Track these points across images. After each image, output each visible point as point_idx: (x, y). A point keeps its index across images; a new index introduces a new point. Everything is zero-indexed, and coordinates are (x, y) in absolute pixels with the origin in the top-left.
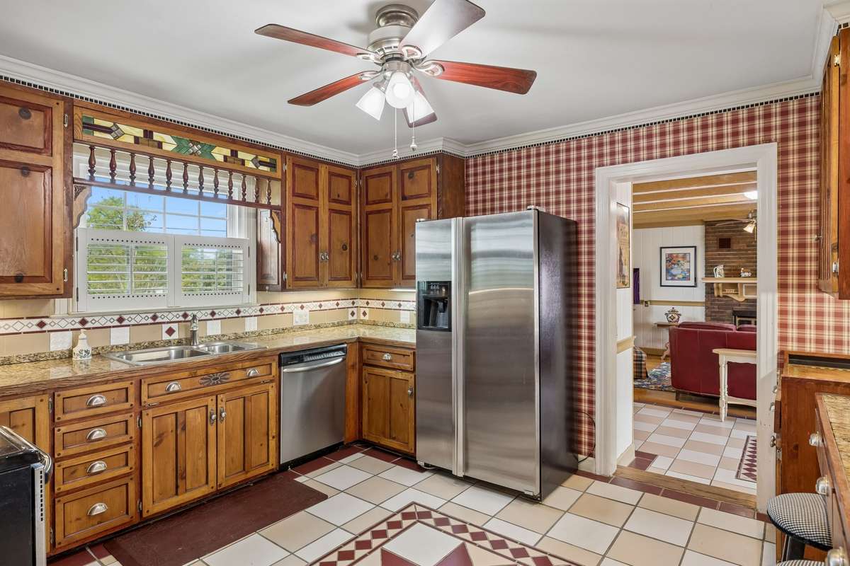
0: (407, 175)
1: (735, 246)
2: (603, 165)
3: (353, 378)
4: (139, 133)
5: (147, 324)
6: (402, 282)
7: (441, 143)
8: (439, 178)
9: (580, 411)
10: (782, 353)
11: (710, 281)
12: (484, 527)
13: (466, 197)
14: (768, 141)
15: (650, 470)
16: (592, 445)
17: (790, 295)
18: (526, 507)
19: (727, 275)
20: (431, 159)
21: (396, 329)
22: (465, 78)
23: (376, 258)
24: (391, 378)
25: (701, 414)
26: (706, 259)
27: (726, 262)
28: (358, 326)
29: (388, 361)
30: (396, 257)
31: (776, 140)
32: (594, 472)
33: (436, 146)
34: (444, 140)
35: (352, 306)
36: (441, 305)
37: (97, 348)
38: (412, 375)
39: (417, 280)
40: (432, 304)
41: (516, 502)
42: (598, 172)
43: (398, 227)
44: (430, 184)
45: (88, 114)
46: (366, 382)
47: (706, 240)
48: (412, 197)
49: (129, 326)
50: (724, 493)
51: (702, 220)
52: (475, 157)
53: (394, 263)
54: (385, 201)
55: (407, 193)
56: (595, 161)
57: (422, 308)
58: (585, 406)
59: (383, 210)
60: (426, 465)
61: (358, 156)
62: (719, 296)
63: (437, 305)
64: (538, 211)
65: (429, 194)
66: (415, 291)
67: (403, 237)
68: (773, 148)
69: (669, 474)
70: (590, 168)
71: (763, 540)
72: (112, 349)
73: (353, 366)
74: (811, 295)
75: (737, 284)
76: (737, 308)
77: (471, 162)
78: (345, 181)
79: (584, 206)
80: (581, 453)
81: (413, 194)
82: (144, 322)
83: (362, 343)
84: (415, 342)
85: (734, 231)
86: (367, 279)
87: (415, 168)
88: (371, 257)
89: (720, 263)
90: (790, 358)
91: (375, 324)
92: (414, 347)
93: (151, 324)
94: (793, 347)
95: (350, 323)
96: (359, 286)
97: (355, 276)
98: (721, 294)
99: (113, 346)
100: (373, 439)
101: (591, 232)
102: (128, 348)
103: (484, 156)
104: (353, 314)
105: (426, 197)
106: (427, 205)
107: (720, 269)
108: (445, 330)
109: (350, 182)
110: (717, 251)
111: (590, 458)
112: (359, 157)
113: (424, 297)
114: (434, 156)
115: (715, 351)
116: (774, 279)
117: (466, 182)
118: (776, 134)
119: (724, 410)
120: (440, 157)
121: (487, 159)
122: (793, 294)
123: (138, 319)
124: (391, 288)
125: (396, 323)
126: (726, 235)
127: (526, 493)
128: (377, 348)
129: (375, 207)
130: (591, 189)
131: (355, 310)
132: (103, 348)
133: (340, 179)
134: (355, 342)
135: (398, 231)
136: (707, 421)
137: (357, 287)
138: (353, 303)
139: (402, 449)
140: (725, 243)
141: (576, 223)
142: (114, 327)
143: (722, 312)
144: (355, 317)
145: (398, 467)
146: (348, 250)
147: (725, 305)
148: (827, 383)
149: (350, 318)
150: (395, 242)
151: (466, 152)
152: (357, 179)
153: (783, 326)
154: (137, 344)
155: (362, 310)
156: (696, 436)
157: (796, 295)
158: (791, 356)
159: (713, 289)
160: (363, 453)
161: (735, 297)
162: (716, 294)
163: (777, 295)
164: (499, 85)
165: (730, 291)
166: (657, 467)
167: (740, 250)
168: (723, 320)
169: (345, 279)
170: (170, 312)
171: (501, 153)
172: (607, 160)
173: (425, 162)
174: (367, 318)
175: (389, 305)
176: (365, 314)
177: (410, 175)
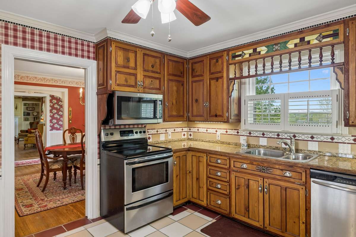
4: (251, 51)
5: (275, 138)
37: (254, 145)
45: (233, 52)
49: (266, 137)
72: (260, 146)
82: (273, 136)
93: (276, 138)
99: (260, 145)
102: (266, 148)
123: (271, 135)
132: (256, 145)
142: (261, 137)
154: (270, 146)
170: (286, 133)
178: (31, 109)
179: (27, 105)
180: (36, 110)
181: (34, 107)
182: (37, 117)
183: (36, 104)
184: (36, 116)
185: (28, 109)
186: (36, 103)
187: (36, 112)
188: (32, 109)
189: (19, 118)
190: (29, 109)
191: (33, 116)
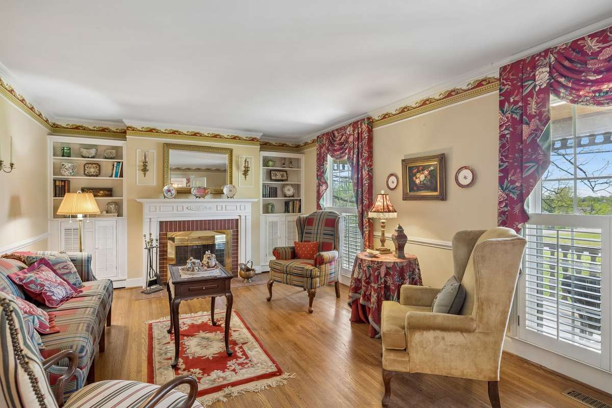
178: (279, 177)
179: (271, 163)
180: (292, 180)
181: (286, 171)
182: (293, 201)
183: (291, 161)
184: (293, 196)
185: (273, 178)
186: (290, 159)
187: (292, 185)
188: (282, 176)
189: (253, 203)
190: (276, 175)
191: (286, 196)
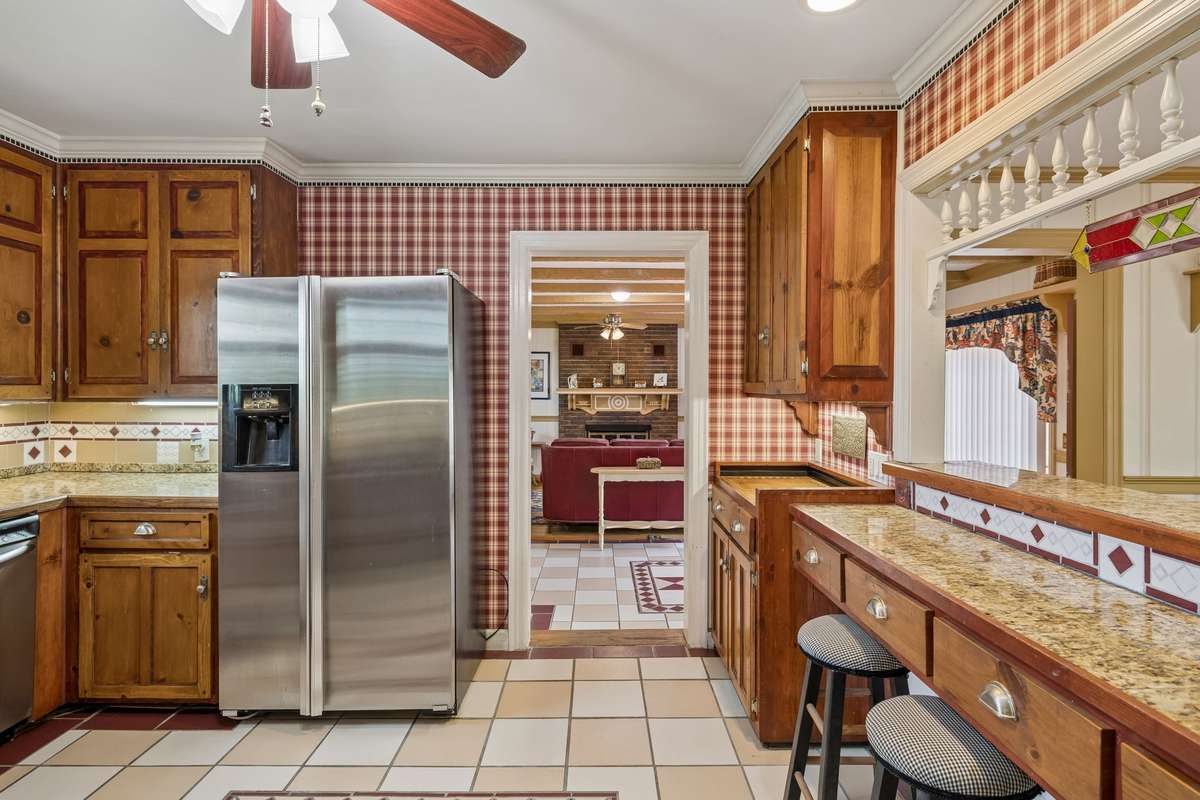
0: (183, 193)
1: (587, 354)
2: (519, 229)
3: (52, 583)
6: (172, 388)
7: (262, 148)
8: (255, 208)
9: (487, 568)
10: (713, 465)
11: (564, 392)
12: (382, 789)
13: (299, 250)
14: (700, 228)
15: (553, 627)
16: (503, 613)
17: (719, 401)
18: (435, 731)
19: (580, 386)
20: (239, 173)
21: (146, 476)
22: (409, 15)
23: (105, 342)
24: (154, 568)
25: (578, 546)
26: (560, 367)
27: (580, 371)
28: (49, 476)
29: (147, 537)
30: (156, 342)
31: (707, 229)
32: (506, 649)
33: (252, 151)
34: (267, 143)
35: (32, 436)
36: (271, 427)
38: (208, 557)
39: (221, 382)
40: (253, 425)
41: (419, 728)
42: (513, 237)
43: (163, 286)
44: (236, 214)
46: (89, 586)
47: (560, 346)
48: (195, 235)
50: (652, 635)
51: (556, 323)
52: (318, 186)
53: (151, 353)
54: (132, 235)
55: (183, 226)
56: (509, 222)
57: (234, 434)
58: (493, 561)
59: (121, 252)
60: (241, 713)
61: (59, 137)
62: (572, 409)
63: (261, 427)
64: (453, 279)
65: (235, 232)
66: (216, 403)
67: (175, 305)
68: (705, 236)
69: (577, 626)
70: (502, 230)
71: (709, 679)
73: (53, 558)
74: (737, 400)
75: (589, 395)
76: (589, 422)
77: (310, 193)
78: (26, 183)
79: (494, 281)
80: (487, 627)
81: (199, 229)
83: (74, 510)
84: (216, 495)
85: (586, 337)
86: (81, 382)
87: (205, 183)
88: (92, 339)
89: (575, 372)
90: (721, 472)
91: (92, 470)
92: (216, 505)
94: (721, 458)
95: (29, 472)
96: (59, 395)
97: (48, 376)
98: (575, 408)
100: (107, 693)
101: (502, 318)
103: (333, 186)
104: (34, 453)
105: (228, 237)
106: (231, 252)
107: (574, 378)
108: (284, 469)
109: (38, 186)
110: (570, 358)
111: (502, 631)
112: (61, 141)
113: (236, 413)
114: (245, 168)
115: (594, 470)
116: (705, 382)
117: (298, 224)
118: (707, 222)
119: (602, 538)
120: (257, 172)
121: (341, 193)
122: (721, 400)
124: (135, 400)
125: (147, 464)
126: (580, 341)
127: (435, 709)
128: (117, 515)
129: (103, 244)
130: (502, 259)
131: (40, 446)
133: (11, 174)
134: (59, 508)
135: (162, 294)
136: (587, 553)
137: (54, 399)
138: (36, 432)
139: (183, 696)
140: (578, 350)
141: (484, 305)
143: (575, 427)
144: (40, 459)
145: (175, 733)
146: (32, 324)
147: (579, 418)
148: (798, 492)
149: (28, 461)
150: (154, 312)
151: (300, 174)
152: (54, 183)
153: (713, 435)
155: (59, 445)
156: (584, 573)
157: (724, 400)
158: (723, 468)
159: (566, 401)
160: (81, 728)
161: (587, 410)
162: (569, 407)
163: (708, 401)
164: (461, 48)
165: (583, 403)
166: (561, 621)
167: (592, 358)
168: (576, 436)
169: (25, 382)
171: (364, 186)
172: (524, 222)
173: (226, 176)
174: (72, 459)
175: (125, 431)
176: (65, 451)
177: (190, 193)
